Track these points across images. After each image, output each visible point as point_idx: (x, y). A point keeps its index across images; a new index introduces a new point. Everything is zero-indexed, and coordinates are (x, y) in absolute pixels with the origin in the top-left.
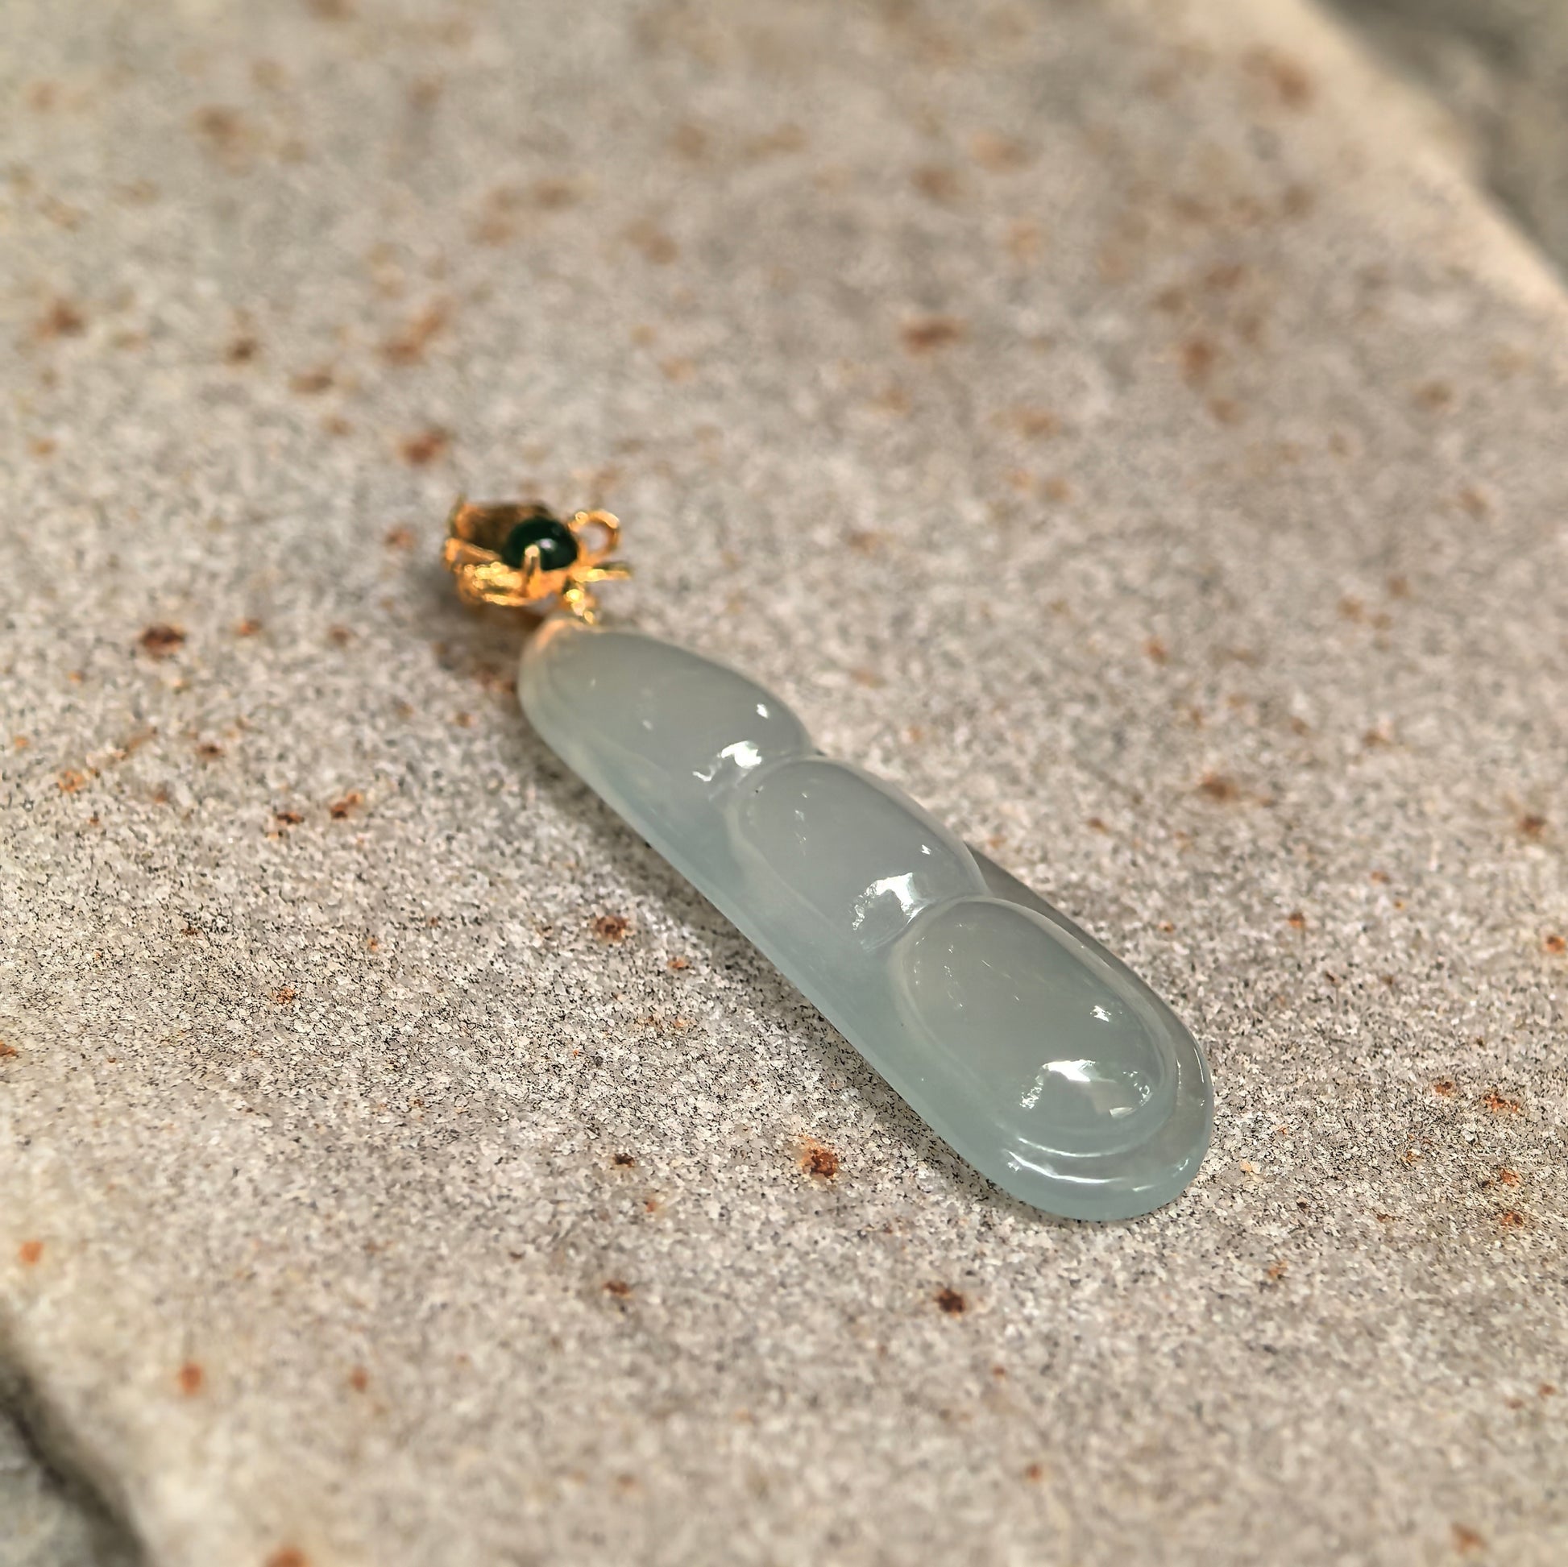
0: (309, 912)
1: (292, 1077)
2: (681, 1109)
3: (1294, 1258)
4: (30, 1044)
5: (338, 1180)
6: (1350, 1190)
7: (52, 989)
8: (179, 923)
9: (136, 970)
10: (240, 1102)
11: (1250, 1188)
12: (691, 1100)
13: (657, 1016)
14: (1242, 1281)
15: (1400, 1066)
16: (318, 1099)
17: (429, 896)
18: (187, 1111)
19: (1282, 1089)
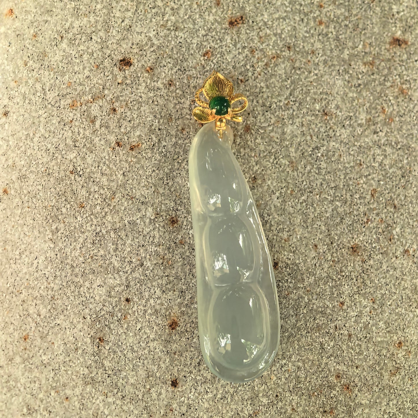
0: (104, 179)
1: (67, 234)
2: (152, 291)
3: (263, 411)
4: (13, 192)
5: (58, 273)
6: (292, 397)
7: (28, 176)
8: (71, 168)
9: (52, 179)
10: (50, 236)
11: (268, 384)
12: (156, 289)
13: (166, 257)
14: (246, 412)
15: (332, 365)
16: (69, 244)
17: (136, 189)
18: (36, 233)
19: (298, 357)
